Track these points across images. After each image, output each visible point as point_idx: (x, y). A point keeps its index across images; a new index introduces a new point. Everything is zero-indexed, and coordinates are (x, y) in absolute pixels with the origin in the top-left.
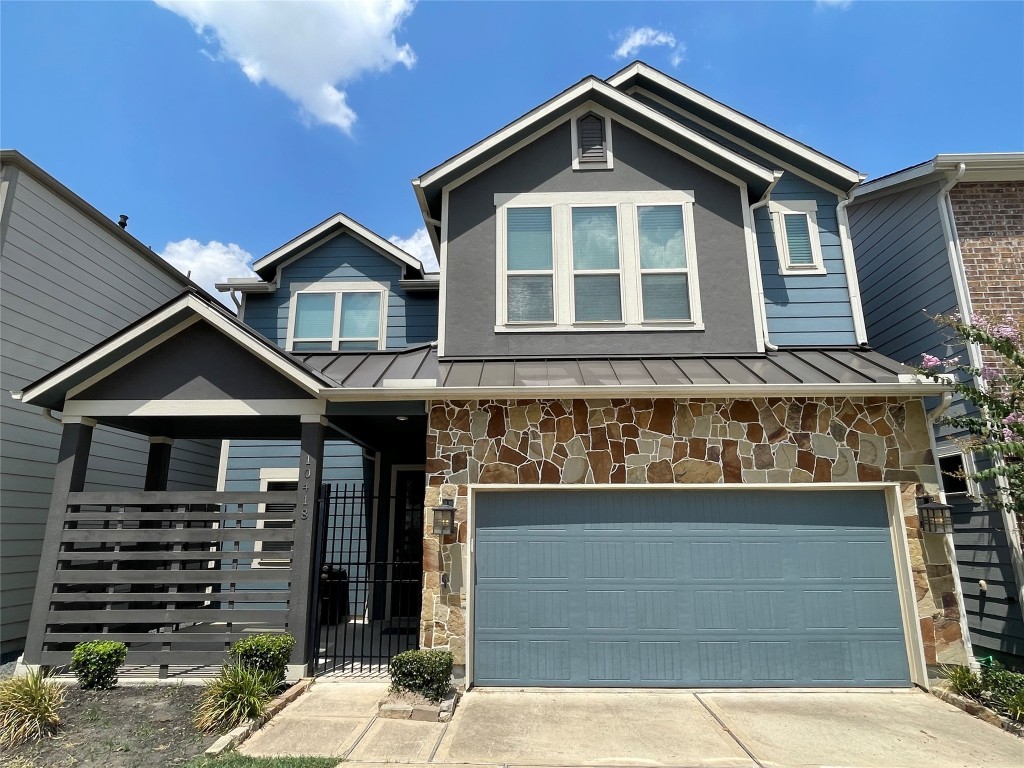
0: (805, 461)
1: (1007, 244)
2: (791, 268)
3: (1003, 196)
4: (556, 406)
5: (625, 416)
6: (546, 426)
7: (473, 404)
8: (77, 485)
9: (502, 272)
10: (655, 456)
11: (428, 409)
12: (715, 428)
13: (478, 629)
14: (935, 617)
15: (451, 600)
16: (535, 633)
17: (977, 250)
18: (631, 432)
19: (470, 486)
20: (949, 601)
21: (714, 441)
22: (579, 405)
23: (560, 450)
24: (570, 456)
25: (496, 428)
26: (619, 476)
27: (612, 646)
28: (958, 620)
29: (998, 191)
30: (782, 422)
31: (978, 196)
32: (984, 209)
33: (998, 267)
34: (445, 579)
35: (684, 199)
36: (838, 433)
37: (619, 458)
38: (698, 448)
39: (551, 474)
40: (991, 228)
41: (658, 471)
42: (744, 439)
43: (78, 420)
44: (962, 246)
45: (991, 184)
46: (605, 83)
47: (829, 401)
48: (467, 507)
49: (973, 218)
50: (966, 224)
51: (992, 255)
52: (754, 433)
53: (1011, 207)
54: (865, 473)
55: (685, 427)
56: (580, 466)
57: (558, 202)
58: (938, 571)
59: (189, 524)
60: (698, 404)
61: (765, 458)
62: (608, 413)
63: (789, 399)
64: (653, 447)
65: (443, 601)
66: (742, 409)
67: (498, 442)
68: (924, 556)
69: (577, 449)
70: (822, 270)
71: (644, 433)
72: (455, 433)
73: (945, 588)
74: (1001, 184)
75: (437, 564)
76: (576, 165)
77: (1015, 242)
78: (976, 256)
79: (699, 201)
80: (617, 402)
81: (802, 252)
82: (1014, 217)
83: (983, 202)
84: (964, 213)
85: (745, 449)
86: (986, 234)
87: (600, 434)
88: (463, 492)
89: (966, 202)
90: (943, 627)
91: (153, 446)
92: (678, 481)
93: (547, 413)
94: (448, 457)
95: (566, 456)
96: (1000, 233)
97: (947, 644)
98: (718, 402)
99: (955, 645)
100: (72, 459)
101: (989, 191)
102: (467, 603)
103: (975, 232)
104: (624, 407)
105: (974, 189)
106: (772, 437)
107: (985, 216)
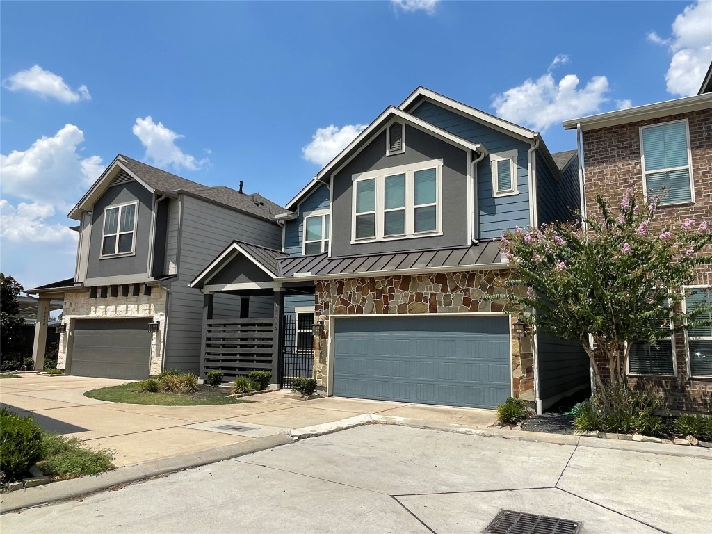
0: (467, 302)
1: (615, 167)
2: (498, 193)
3: (618, 135)
4: (363, 280)
5: (390, 283)
6: (359, 289)
7: (331, 281)
8: (210, 317)
9: (354, 215)
10: (401, 301)
11: (315, 284)
12: (427, 287)
13: (335, 374)
14: (521, 378)
15: (323, 362)
16: (354, 376)
17: (595, 173)
18: (392, 290)
19: (330, 316)
20: (529, 370)
21: (426, 293)
22: (372, 279)
23: (364, 300)
24: (367, 302)
25: (340, 291)
26: (386, 311)
27: (383, 384)
28: (533, 379)
29: (615, 132)
30: (458, 283)
31: (600, 138)
32: (604, 145)
33: (606, 182)
34: (321, 353)
35: (437, 164)
36: (484, 288)
37: (386, 303)
38: (419, 297)
39: (360, 310)
40: (605, 158)
41: (402, 308)
42: (440, 292)
43: (208, 293)
44: (586, 171)
45: (611, 128)
46: (398, 108)
47: (481, 272)
48: (329, 325)
49: (596, 153)
50: (591, 157)
51: (604, 175)
52: (444, 289)
53: (622, 141)
54: (495, 307)
55: (415, 287)
56: (371, 307)
57: (378, 175)
58: (527, 356)
59: (242, 331)
60: (421, 277)
61: (448, 301)
62: (383, 282)
63: (462, 272)
64: (400, 297)
65: (320, 362)
66: (440, 278)
67: (340, 296)
68: (520, 348)
69: (370, 298)
70: (516, 192)
71: (397, 291)
72: (325, 293)
73: (528, 364)
74: (617, 127)
75: (318, 347)
76: (388, 154)
77: (620, 165)
78: (593, 177)
79: (445, 164)
80: (387, 277)
81: (506, 183)
82: (622, 148)
83: (604, 141)
84: (590, 150)
85: (440, 297)
86: (602, 162)
87: (379, 292)
88: (327, 318)
89: (593, 143)
90: (525, 382)
91: (242, 299)
92: (410, 313)
93: (359, 283)
94: (322, 304)
95: (365, 302)
96: (612, 160)
97: (525, 390)
98: (430, 275)
99: (530, 391)
100: (207, 307)
101: (609, 133)
102: (328, 363)
103: (596, 162)
104: (389, 279)
105: (599, 133)
106: (452, 291)
107: (604, 150)
